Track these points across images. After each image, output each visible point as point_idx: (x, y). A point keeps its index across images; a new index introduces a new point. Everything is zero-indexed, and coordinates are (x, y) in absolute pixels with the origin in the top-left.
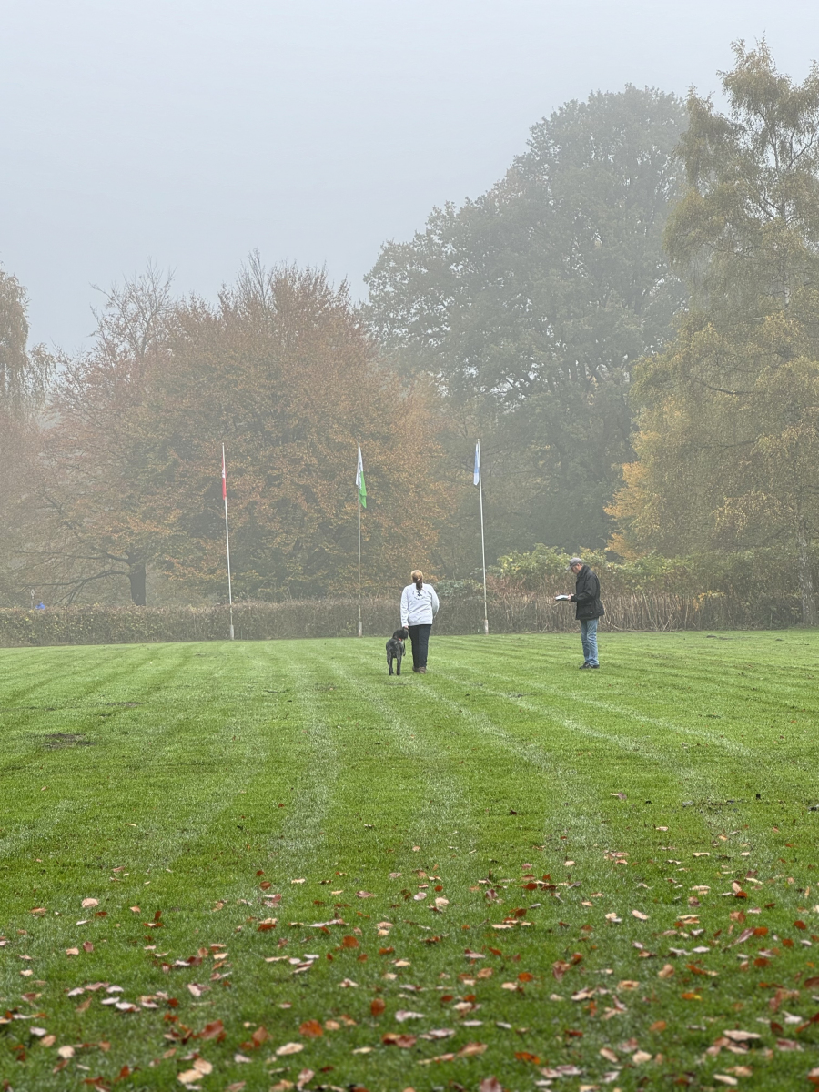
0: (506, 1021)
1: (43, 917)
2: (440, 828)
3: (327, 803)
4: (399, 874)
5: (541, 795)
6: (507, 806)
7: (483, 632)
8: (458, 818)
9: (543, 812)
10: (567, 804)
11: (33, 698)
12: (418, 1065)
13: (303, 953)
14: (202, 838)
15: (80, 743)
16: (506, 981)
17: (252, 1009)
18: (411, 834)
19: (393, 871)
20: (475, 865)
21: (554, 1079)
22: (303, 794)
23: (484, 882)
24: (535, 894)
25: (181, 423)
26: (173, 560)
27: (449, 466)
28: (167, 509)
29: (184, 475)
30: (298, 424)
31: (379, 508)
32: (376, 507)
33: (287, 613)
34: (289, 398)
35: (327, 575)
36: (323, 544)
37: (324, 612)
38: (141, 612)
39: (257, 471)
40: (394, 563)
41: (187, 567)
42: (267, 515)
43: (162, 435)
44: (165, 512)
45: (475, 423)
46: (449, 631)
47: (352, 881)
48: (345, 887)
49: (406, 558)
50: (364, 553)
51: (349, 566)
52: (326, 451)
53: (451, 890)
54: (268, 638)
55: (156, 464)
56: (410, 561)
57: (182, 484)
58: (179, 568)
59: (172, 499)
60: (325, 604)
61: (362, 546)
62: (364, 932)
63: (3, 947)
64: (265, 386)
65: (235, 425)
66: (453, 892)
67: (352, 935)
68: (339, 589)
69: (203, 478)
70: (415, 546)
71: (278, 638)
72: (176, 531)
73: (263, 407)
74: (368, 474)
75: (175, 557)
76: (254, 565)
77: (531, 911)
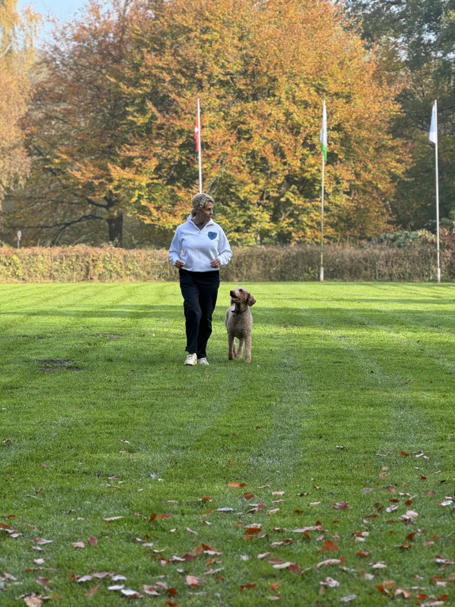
4: (371, 490)
7: (435, 280)
14: (187, 454)
15: (70, 368)
19: (365, 486)
22: (278, 418)
25: (159, 79)
26: (149, 205)
27: (406, 125)
28: (144, 159)
29: (160, 127)
30: (267, 83)
31: (341, 162)
32: (338, 162)
33: (255, 258)
34: (260, 59)
35: (292, 224)
36: (289, 195)
37: (288, 257)
38: (118, 253)
39: (228, 125)
40: (354, 214)
41: (162, 212)
42: (237, 166)
43: (141, 90)
44: (143, 161)
45: (432, 86)
46: (403, 278)
47: (328, 495)
48: (321, 499)
49: (364, 209)
50: (327, 204)
51: (312, 215)
52: (293, 108)
53: (420, 504)
54: (236, 280)
55: (135, 117)
56: (369, 211)
57: (159, 136)
58: (155, 213)
59: (149, 150)
60: (289, 251)
61: (324, 197)
62: (342, 538)
63: (16, 538)
64: (237, 47)
65: (209, 82)
66: (422, 506)
67: (331, 540)
68: (303, 237)
69: (178, 131)
70: (374, 198)
71: (245, 281)
72: (152, 179)
73: (236, 66)
74: (332, 130)
75: (150, 203)
76: (224, 213)
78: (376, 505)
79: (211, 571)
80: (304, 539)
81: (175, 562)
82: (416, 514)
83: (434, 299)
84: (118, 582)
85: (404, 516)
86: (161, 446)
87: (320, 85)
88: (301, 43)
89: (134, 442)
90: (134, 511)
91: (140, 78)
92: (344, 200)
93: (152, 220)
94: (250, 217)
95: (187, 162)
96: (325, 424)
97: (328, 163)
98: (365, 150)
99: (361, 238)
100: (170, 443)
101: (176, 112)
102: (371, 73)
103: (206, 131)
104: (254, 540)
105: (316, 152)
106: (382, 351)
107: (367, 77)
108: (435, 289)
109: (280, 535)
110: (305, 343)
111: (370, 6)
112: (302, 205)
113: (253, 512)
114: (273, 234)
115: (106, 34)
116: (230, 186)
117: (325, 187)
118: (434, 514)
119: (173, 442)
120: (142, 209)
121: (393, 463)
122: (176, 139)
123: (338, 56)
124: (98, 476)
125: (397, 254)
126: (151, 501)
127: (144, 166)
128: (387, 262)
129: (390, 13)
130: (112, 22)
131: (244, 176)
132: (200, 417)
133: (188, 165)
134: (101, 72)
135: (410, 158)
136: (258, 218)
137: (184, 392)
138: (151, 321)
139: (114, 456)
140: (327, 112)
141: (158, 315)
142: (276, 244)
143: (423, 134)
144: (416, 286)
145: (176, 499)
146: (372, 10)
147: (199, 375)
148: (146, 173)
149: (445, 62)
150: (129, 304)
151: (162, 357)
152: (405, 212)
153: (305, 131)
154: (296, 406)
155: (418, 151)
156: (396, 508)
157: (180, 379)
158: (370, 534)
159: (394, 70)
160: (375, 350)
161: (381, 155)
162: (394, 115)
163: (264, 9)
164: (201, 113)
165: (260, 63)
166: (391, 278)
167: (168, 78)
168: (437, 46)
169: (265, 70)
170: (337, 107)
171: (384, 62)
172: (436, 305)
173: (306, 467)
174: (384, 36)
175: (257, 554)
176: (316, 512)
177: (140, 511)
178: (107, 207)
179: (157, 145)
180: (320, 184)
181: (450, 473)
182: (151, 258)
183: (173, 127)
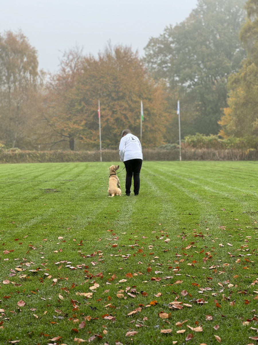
0: (189, 274)
1: (46, 241)
2: (167, 218)
3: (132, 211)
4: (155, 232)
5: (198, 209)
6: (188, 212)
7: (179, 160)
8: (173, 216)
9: (199, 214)
10: (206, 212)
11: (41, 178)
12: (162, 286)
13: (126, 254)
14: (94, 220)
15: (55, 191)
16: (189, 263)
17: (111, 269)
18: (158, 220)
19: (153, 231)
20: (178, 229)
21: (204, 291)
22: (125, 208)
23: (181, 234)
24: (197, 238)
26: (83, 136)
27: (169, 108)
29: (86, 110)
30: (122, 95)
31: (148, 121)
38: (72, 152)
39: (109, 109)
41: (87, 139)
43: (80, 97)
44: (80, 122)
45: (178, 95)
46: (168, 159)
47: (141, 234)
48: (138, 235)
52: (131, 103)
53: (171, 237)
55: (78, 106)
57: (86, 113)
59: (83, 118)
62: (144, 248)
63: (35, 250)
64: (112, 83)
67: (141, 249)
69: (93, 111)
72: (84, 127)
73: (112, 89)
74: (144, 110)
77: (196, 243)
78: (156, 237)
79: (100, 260)
80: (132, 249)
81: (88, 257)
82: (170, 240)
84: (68, 264)
85: (165, 240)
95: (95, 122)
101: (92, 105)
103: (102, 111)
105: (139, 118)
116: (110, 129)
120: (81, 138)
129: (163, 70)
130: (70, 74)
143: (175, 111)
146: (157, 70)
149: (182, 87)
152: (169, 138)
153: (135, 111)
159: (165, 90)
166: (164, 160)
167: (89, 93)
168: (179, 81)
169: (121, 90)
170: (146, 103)
174: (162, 79)
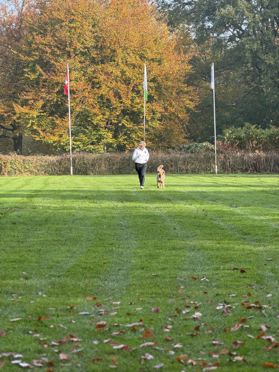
4: (173, 300)
6: (232, 265)
7: (214, 172)
19: (170, 298)
24: (251, 311)
25: (44, 51)
26: (38, 129)
27: (196, 78)
28: (35, 100)
29: (45, 81)
30: (110, 53)
31: (156, 101)
32: (154, 101)
33: (103, 160)
34: (105, 38)
35: (126, 139)
36: (124, 121)
37: (124, 160)
38: (20, 158)
39: (86, 79)
40: (164, 133)
41: (46, 133)
42: (92, 105)
43: (33, 58)
44: (34, 102)
45: (211, 54)
46: (194, 172)
47: (147, 303)
48: (143, 306)
49: (170, 130)
50: (147, 127)
51: (138, 134)
52: (126, 68)
53: (203, 309)
54: (92, 174)
55: (29, 75)
56: (173, 131)
57: (44, 86)
58: (42, 133)
59: (38, 95)
60: (124, 156)
61: (146, 123)
62: (155, 330)
64: (92, 31)
65: (74, 53)
66: (204, 310)
67: (149, 331)
68: (132, 147)
69: (56, 83)
70: (176, 123)
71: (97, 175)
72: (40, 113)
73: (91, 43)
74: (150, 82)
75: (39, 127)
76: (84, 133)
77: (249, 320)
78: (177, 309)
79: (75, 351)
80: (132, 330)
81: (53, 346)
82: (201, 314)
83: (213, 184)
84: (18, 359)
85: (194, 316)
86: (45, 275)
87: (142, 54)
88: (131, 28)
89: (29, 273)
90: (28, 315)
91: (32, 51)
92: (158, 125)
93: (40, 138)
94: (100, 135)
95: (61, 102)
96: (146, 261)
97: (147, 102)
98: (170, 94)
99: (168, 148)
100: (51, 273)
101: (55, 72)
102: (174, 46)
103: (73, 83)
104: (101, 331)
105: (140, 95)
106: (181, 216)
107: (171, 49)
108: (214, 178)
109: (117, 328)
110: (134, 212)
111: (173, 6)
112: (132, 128)
113: (101, 315)
114: (114, 146)
115: (11, 24)
116: (88, 116)
117: (146, 117)
118: (212, 315)
119: (53, 273)
120: (34, 131)
121: (187, 284)
122: (54, 88)
123: (154, 36)
124: (6, 294)
125: (190, 157)
126: (39, 309)
127: (35, 105)
128: (184, 162)
129: (185, 10)
130: (14, 16)
131: (96, 111)
132: (69, 257)
133: (62, 104)
134: (8, 47)
135: (198, 98)
136: (105, 136)
137: (60, 242)
138: (40, 199)
139: (16, 282)
140: (147, 71)
141: (44, 196)
142: (116, 152)
143: (206, 84)
144: (202, 176)
145: (54, 307)
146: (174, 8)
147: (69, 232)
148: (36, 109)
149: (218, 40)
150: (26, 189)
151: (46, 221)
152: (195, 131)
153: (133, 82)
154: (128, 250)
155: (203, 94)
156: (188, 311)
157: (57, 234)
158: (173, 327)
159: (187, 45)
160: (177, 215)
161: (180, 97)
162: (188, 72)
163: (107, 8)
164: (70, 72)
165: (105, 41)
166: (187, 172)
167: (49, 51)
168: (213, 30)
169: (109, 45)
170: (153, 67)
171: (181, 40)
172: (215, 188)
173: (134, 287)
174: (181, 24)
175: (103, 340)
176: (140, 314)
177: (32, 315)
178: (12, 130)
179: (43, 92)
180: (143, 115)
181: (222, 289)
182: (40, 161)
183: (52, 81)
